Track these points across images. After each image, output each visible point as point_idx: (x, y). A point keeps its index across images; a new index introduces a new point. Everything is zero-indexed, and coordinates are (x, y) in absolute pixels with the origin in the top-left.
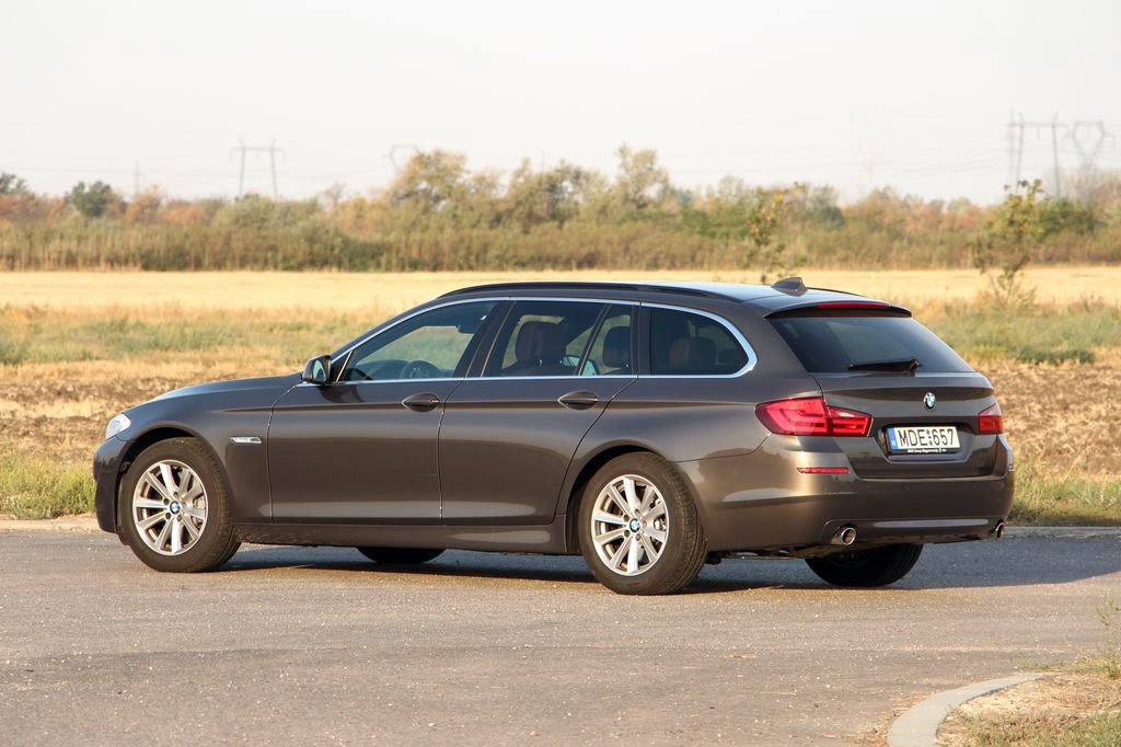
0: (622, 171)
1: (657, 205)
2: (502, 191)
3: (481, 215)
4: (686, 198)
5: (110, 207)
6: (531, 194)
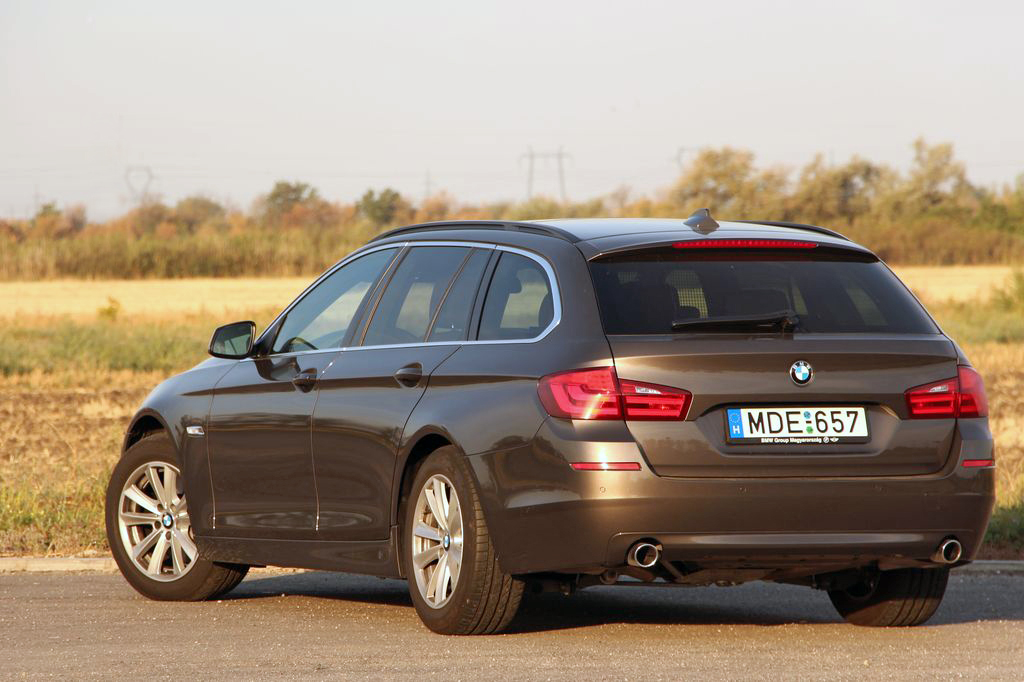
0: (917, 166)
1: (953, 200)
2: (792, 189)
4: (980, 195)
5: (399, 214)
6: (824, 192)
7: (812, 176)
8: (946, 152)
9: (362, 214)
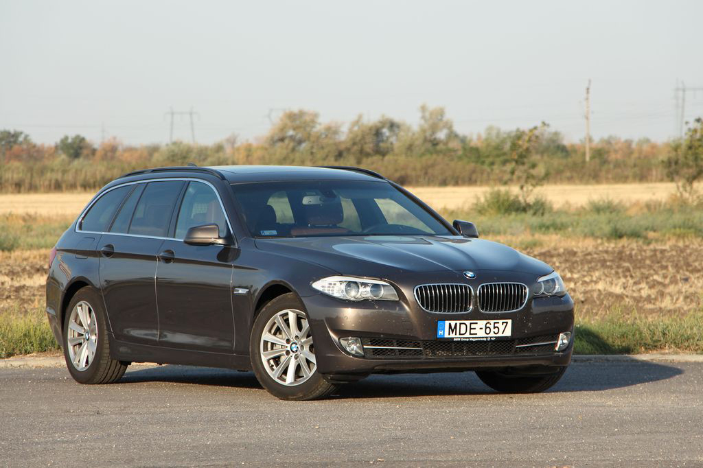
0: (422, 122)
1: (446, 144)
2: (343, 136)
3: (329, 152)
5: (85, 152)
6: (363, 138)
7: (356, 128)
8: (441, 112)
9: (60, 152)
